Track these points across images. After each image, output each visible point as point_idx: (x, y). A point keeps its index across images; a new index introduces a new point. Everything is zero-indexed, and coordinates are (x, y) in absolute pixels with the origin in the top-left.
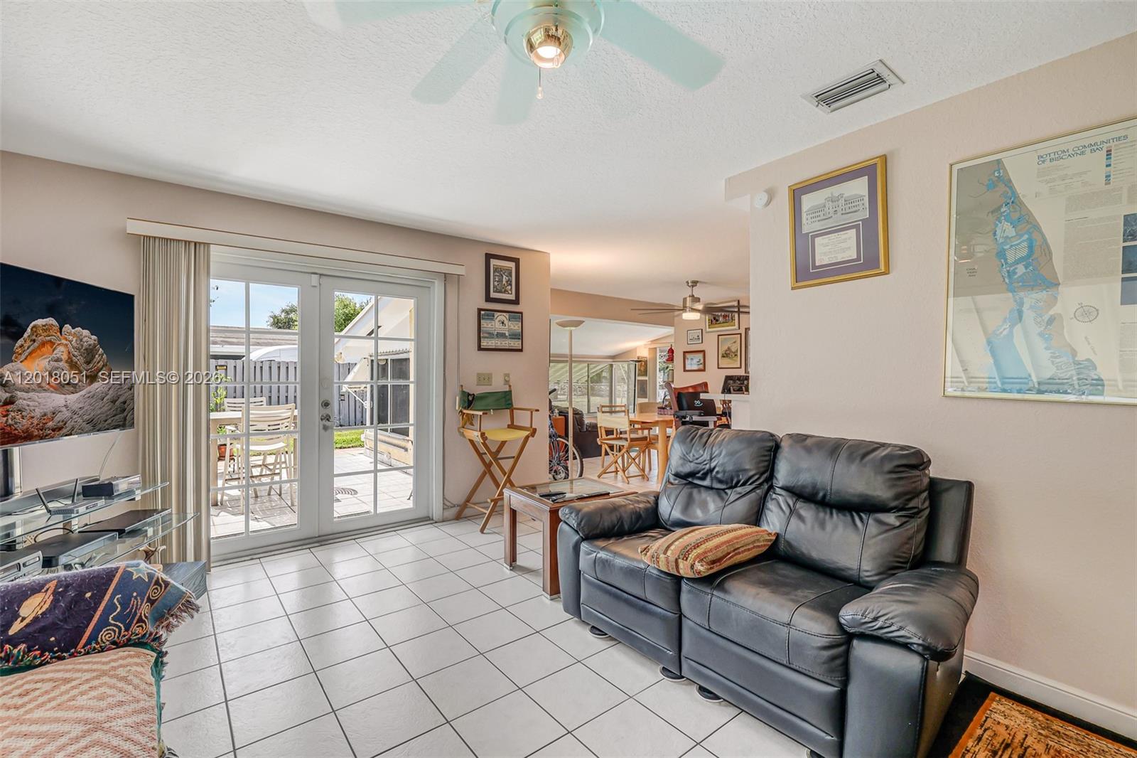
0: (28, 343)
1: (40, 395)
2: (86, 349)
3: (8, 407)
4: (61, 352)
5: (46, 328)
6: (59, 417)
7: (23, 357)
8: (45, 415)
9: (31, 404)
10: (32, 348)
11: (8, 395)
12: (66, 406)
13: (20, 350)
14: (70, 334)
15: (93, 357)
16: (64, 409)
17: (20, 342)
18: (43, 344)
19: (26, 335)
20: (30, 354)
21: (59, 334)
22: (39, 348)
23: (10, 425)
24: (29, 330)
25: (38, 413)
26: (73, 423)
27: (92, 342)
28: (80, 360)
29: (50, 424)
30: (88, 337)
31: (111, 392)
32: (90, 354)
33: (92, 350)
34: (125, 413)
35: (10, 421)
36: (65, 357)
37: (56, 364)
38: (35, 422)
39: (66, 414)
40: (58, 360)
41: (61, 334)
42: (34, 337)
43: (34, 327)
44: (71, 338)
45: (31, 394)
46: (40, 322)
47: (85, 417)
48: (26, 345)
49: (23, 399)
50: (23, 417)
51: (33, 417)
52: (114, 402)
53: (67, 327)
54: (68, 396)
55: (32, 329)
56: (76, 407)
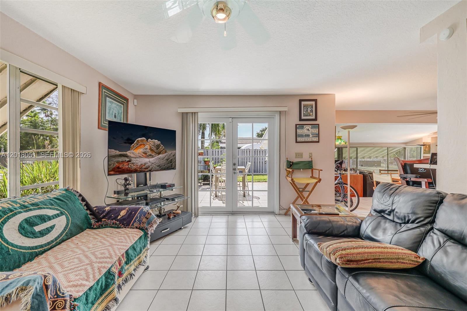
0: (136, 145)
1: (140, 159)
2: (157, 145)
3: (129, 163)
4: (147, 147)
5: (142, 141)
6: (147, 165)
7: (134, 149)
8: (142, 164)
9: (137, 161)
10: (137, 146)
11: (129, 159)
12: (149, 162)
13: (133, 147)
14: (151, 141)
15: (159, 147)
16: (149, 163)
17: (133, 145)
18: (141, 145)
19: (135, 143)
20: (136, 148)
21: (146, 142)
22: (139, 146)
23: (129, 168)
24: (136, 141)
25: (139, 164)
26: (152, 167)
27: (159, 143)
28: (154, 149)
29: (144, 167)
30: (157, 142)
31: (166, 157)
32: (158, 147)
33: (159, 145)
34: (172, 163)
35: (129, 167)
36: (149, 148)
37: (145, 150)
38: (138, 166)
39: (149, 164)
40: (146, 149)
41: (147, 142)
42: (138, 143)
43: (137, 140)
44: (151, 142)
45: (136, 159)
46: (140, 139)
47: (157, 165)
48: (135, 146)
49: (134, 161)
50: (134, 165)
51: (137, 165)
52: (167, 160)
53: (149, 140)
54: (150, 159)
55: (137, 141)
56: (153, 162)
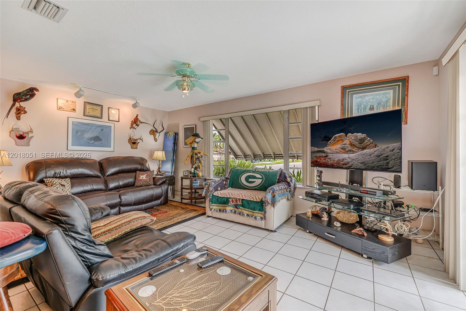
0: (333, 141)
1: (337, 155)
2: (360, 139)
3: (326, 158)
4: (347, 142)
5: (339, 137)
6: (345, 161)
7: (331, 145)
8: (339, 160)
9: (333, 157)
10: (334, 142)
11: (325, 155)
12: (349, 158)
13: (330, 144)
14: (351, 136)
15: (364, 141)
16: (348, 158)
17: (329, 142)
18: (339, 141)
19: (332, 139)
20: (333, 144)
21: (345, 137)
22: (337, 142)
23: (326, 162)
24: (333, 138)
25: (336, 159)
26: (352, 163)
27: (363, 137)
28: (356, 143)
29: (342, 163)
30: (360, 135)
31: (376, 153)
32: (362, 141)
33: (363, 139)
34: (388, 161)
35: (326, 161)
36: (348, 143)
37: (344, 146)
38: (335, 162)
39: (349, 160)
40: (345, 144)
41: (346, 136)
42: (335, 139)
43: (335, 137)
44: (351, 137)
45: (333, 155)
46: (337, 135)
47: (359, 161)
48: (332, 142)
49: (330, 156)
50: (331, 160)
51: (334, 161)
52: (378, 156)
53: (350, 134)
54: (350, 155)
55: (334, 138)
56: (354, 158)
